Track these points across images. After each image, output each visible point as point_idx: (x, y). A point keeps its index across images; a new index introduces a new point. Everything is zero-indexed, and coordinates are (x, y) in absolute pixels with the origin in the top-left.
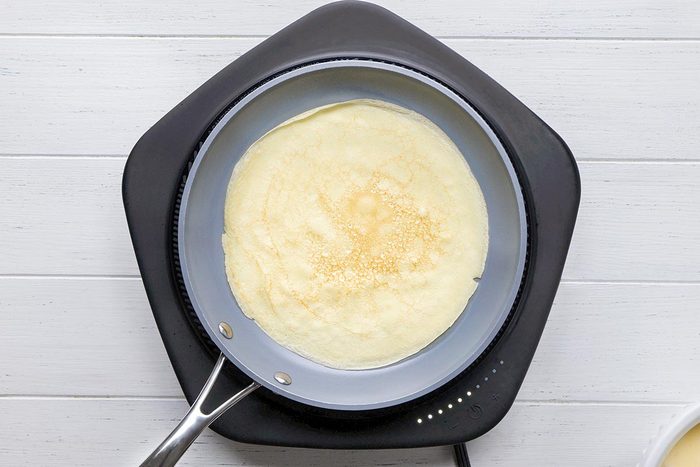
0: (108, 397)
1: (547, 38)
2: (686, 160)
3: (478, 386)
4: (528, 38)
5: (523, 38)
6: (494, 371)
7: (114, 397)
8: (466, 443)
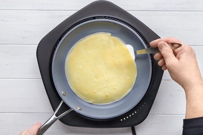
0: (32, 113)
1: (158, 11)
2: (198, 46)
3: (138, 110)
4: (152, 11)
5: (151, 11)
6: (143, 106)
7: (34, 113)
8: (135, 126)
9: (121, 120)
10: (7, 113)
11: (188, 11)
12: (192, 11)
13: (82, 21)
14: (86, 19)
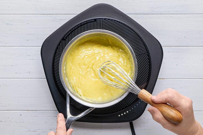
0: (36, 111)
1: (153, 14)
3: (135, 107)
6: (139, 103)
7: (38, 110)
8: (133, 121)
9: (119, 116)
10: (12, 110)
11: (181, 14)
12: (184, 14)
13: (84, 22)
14: (87, 21)
